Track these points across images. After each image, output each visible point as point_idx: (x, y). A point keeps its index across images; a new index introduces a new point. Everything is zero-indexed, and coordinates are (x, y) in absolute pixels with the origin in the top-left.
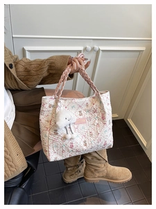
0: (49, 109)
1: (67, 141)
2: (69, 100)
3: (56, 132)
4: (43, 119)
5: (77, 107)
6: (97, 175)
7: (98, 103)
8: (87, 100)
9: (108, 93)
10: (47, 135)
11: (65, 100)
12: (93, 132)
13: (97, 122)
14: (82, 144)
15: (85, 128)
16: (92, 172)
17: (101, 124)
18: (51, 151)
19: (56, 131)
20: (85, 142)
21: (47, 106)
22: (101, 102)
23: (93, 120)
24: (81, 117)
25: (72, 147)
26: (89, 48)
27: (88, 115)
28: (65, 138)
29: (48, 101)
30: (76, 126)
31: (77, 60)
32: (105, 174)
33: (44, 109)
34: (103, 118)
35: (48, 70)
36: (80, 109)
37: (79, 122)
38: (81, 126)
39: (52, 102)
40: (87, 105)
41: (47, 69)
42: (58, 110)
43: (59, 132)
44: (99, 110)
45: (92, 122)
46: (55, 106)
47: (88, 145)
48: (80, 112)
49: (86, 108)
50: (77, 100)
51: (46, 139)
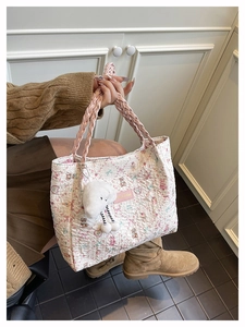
0: (67, 182)
1: (104, 236)
2: (100, 161)
3: (84, 223)
4: (58, 200)
5: (115, 171)
6: (146, 268)
7: (151, 162)
8: (132, 157)
9: (168, 141)
10: (68, 228)
11: (94, 161)
12: (147, 213)
13: (152, 194)
14: (130, 235)
15: (132, 206)
16: (137, 265)
17: (160, 198)
18: (77, 254)
19: (85, 220)
20: (134, 231)
21: (62, 177)
22: (157, 159)
23: (145, 191)
24: (124, 188)
25: (113, 243)
26: (119, 49)
27: (135, 184)
28: (100, 231)
29: (63, 167)
30: (116, 206)
31: (110, 83)
32: (158, 267)
33: (58, 184)
34: (163, 187)
35: (56, 104)
36: (121, 175)
37: (121, 198)
38: (125, 204)
39: (72, 168)
40: (133, 167)
41: (53, 103)
42: (83, 182)
43: (90, 222)
44: (154, 173)
45: (143, 195)
46: (79, 176)
47: (139, 235)
48: (121, 179)
49: (130, 170)
50: (115, 160)
51: (66, 236)
